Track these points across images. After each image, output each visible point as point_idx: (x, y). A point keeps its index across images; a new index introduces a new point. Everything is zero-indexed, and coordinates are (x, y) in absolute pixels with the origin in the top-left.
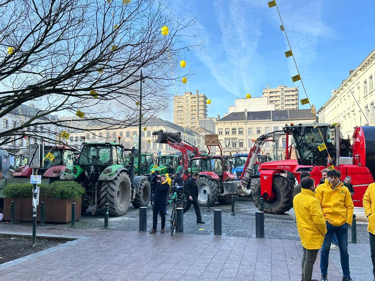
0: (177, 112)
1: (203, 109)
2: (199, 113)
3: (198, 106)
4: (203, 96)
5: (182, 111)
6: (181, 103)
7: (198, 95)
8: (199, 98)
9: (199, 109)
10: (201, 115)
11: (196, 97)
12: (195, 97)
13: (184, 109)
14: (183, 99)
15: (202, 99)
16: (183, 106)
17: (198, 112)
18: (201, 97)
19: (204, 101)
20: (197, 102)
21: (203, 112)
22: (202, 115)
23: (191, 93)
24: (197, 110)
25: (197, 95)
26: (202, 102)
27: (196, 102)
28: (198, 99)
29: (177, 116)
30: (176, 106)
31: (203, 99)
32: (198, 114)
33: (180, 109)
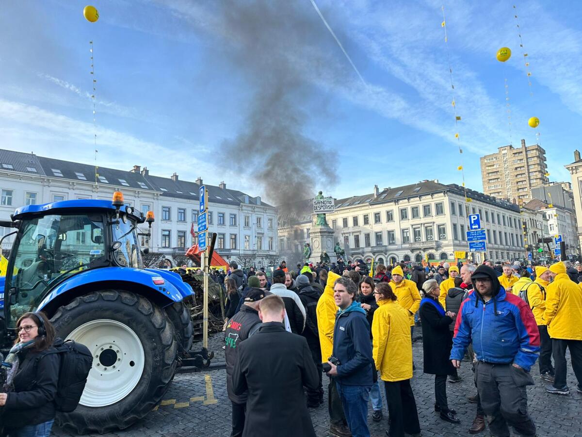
0: (489, 183)
1: (539, 170)
2: (532, 178)
3: (528, 166)
4: (537, 147)
5: (498, 179)
6: (495, 167)
7: (526, 148)
8: (528, 153)
9: (530, 171)
10: (535, 181)
11: (522, 152)
12: (519, 153)
13: (501, 175)
14: (497, 159)
15: (535, 153)
16: (498, 171)
17: (529, 177)
18: (533, 150)
19: (538, 157)
20: (525, 159)
21: (539, 176)
22: (538, 180)
23: (511, 147)
24: (527, 174)
25: (524, 148)
26: (536, 159)
27: (522, 160)
28: (527, 155)
29: (489, 188)
30: (485, 173)
31: (537, 153)
32: (530, 180)
33: (493, 177)
